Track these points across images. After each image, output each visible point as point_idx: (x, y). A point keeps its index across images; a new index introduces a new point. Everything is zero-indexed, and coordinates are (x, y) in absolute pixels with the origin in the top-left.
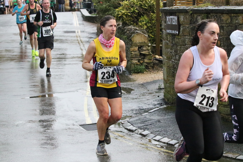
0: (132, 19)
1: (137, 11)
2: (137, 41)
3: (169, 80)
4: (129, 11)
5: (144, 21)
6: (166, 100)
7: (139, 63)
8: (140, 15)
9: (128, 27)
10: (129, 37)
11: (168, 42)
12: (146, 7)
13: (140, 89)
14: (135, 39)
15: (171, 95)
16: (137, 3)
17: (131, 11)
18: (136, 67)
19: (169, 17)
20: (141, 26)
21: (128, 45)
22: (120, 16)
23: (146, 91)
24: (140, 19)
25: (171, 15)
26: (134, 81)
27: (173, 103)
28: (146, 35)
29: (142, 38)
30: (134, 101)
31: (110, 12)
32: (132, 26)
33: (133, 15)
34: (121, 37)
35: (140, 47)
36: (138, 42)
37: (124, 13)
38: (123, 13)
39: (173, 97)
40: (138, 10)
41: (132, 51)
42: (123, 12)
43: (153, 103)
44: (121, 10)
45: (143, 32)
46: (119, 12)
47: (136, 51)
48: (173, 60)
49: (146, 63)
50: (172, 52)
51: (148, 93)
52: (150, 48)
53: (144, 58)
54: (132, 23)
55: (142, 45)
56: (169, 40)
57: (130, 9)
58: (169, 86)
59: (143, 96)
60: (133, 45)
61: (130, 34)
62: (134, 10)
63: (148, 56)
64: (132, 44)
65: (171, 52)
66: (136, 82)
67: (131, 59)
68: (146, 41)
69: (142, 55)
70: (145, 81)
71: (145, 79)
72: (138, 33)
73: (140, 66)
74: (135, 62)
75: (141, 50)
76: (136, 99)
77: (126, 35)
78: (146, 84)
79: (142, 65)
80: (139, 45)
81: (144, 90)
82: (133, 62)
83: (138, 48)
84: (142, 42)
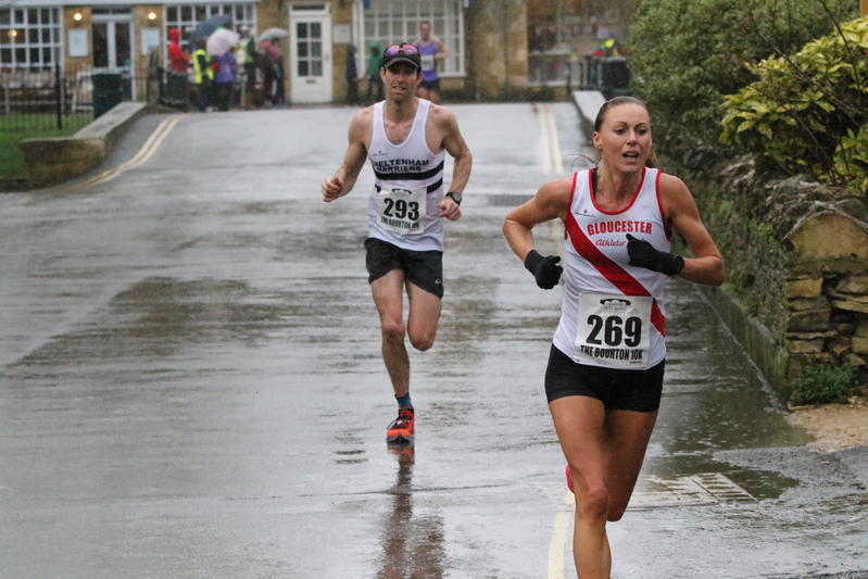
0: (800, 143)
1: (826, 107)
2: (816, 252)
4: (788, 106)
5: (863, 154)
7: (826, 355)
8: (840, 124)
9: (783, 183)
10: (784, 232)
13: (821, 480)
14: (808, 242)
16: (829, 66)
17: (800, 107)
18: (810, 376)
21: (776, 267)
22: (748, 130)
24: (840, 143)
28: (862, 223)
29: (843, 237)
32: (800, 176)
33: (808, 124)
34: (749, 230)
35: (832, 281)
36: (821, 254)
37: (767, 114)
38: (760, 117)
40: (831, 103)
41: (796, 298)
42: (762, 109)
44: (749, 103)
45: (845, 208)
46: (741, 111)
47: (811, 299)
49: (860, 355)
51: (856, 499)
53: (851, 333)
54: (801, 162)
55: (842, 268)
57: (793, 94)
59: (831, 512)
60: (797, 268)
61: (788, 219)
62: (812, 102)
64: (794, 266)
66: (809, 444)
67: (791, 334)
68: (862, 251)
69: (843, 317)
70: (851, 443)
71: (849, 430)
72: (825, 212)
73: (832, 368)
74: (807, 350)
75: (838, 292)
76: (798, 525)
77: (771, 221)
78: (851, 458)
79: (840, 365)
80: (827, 268)
81: (839, 485)
82: (796, 352)
83: (824, 285)
84: (843, 254)
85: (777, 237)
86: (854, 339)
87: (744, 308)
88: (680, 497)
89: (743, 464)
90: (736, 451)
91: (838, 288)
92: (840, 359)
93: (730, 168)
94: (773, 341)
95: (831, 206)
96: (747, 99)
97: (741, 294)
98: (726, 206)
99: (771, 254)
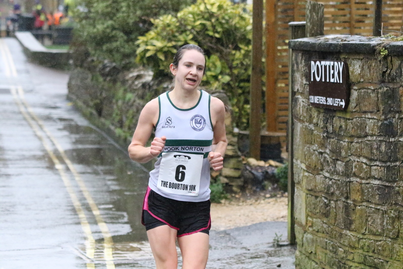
3: (312, 224)
4: (173, 43)
11: (312, 127)
12: (218, 33)
15: (317, 264)
16: (195, 21)
19: (318, 63)
22: (151, 56)
25: (325, 59)
37: (162, 47)
38: (158, 49)
42: (159, 44)
44: (152, 41)
46: (148, 45)
48: (327, 175)
49: (226, 177)
50: (325, 152)
51: (249, 256)
52: (236, 139)
56: (315, 121)
57: (176, 36)
59: (237, 263)
63: (232, 161)
70: (231, 225)
78: (236, 233)
79: (216, 183)
81: (235, 248)
92: (215, 180)
93: (131, 75)
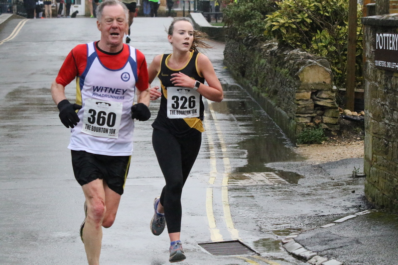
0: (298, 36)
1: (309, 21)
2: (309, 81)
3: (376, 159)
4: (293, 20)
5: (323, 40)
6: (370, 200)
7: (312, 124)
8: (315, 28)
9: (291, 52)
10: (295, 72)
11: (377, 84)
12: (328, 12)
13: (315, 176)
14: (305, 77)
15: (379, 190)
16: (310, 4)
17: (298, 20)
18: (306, 132)
19: (381, 35)
20: (317, 51)
21: (290, 87)
22: (276, 30)
23: (326, 180)
24: (315, 36)
25: (386, 32)
26: (303, 158)
27: (382, 207)
28: (327, 69)
29: (320, 75)
30: (305, 199)
31: (253, 21)
32: (298, 49)
33: (301, 27)
34: (276, 71)
35: (315, 93)
36: (311, 81)
37: (284, 23)
38: (281, 24)
39: (384, 194)
40: (311, 19)
41: (300, 100)
42: (282, 21)
43: (343, 204)
44: (277, 18)
45: (321, 63)
46: (273, 22)
47: (307, 100)
48: (387, 122)
49: (326, 124)
50: (386, 104)
51: (332, 184)
52: (334, 95)
53: (322, 115)
54: (298, 43)
55: (319, 88)
56: (379, 80)
57: (295, 15)
58: (376, 173)
59: (322, 189)
60: (301, 87)
61: (297, 67)
62: (303, 19)
63: (331, 111)
64: (299, 86)
65: (383, 105)
66: (307, 161)
67: (297, 115)
68: (328, 81)
69: (320, 108)
70: (325, 160)
71: (323, 155)
72: (313, 64)
73: (315, 129)
74: (304, 122)
75: (317, 97)
76: (308, 194)
77: (287, 67)
78: (327, 167)
79: (318, 128)
80: (313, 88)
81: (323, 178)
82: (300, 122)
83: (312, 94)
84: (320, 82)
85: (291, 74)
86: (323, 117)
87: (274, 104)
88: (258, 182)
89: (281, 169)
90: (277, 163)
91: (317, 96)
92: (318, 126)
93: (265, 45)
94: (288, 118)
95: (315, 62)
96: (276, 17)
97: (271, 98)
98: (263, 61)
99: (288, 81)
